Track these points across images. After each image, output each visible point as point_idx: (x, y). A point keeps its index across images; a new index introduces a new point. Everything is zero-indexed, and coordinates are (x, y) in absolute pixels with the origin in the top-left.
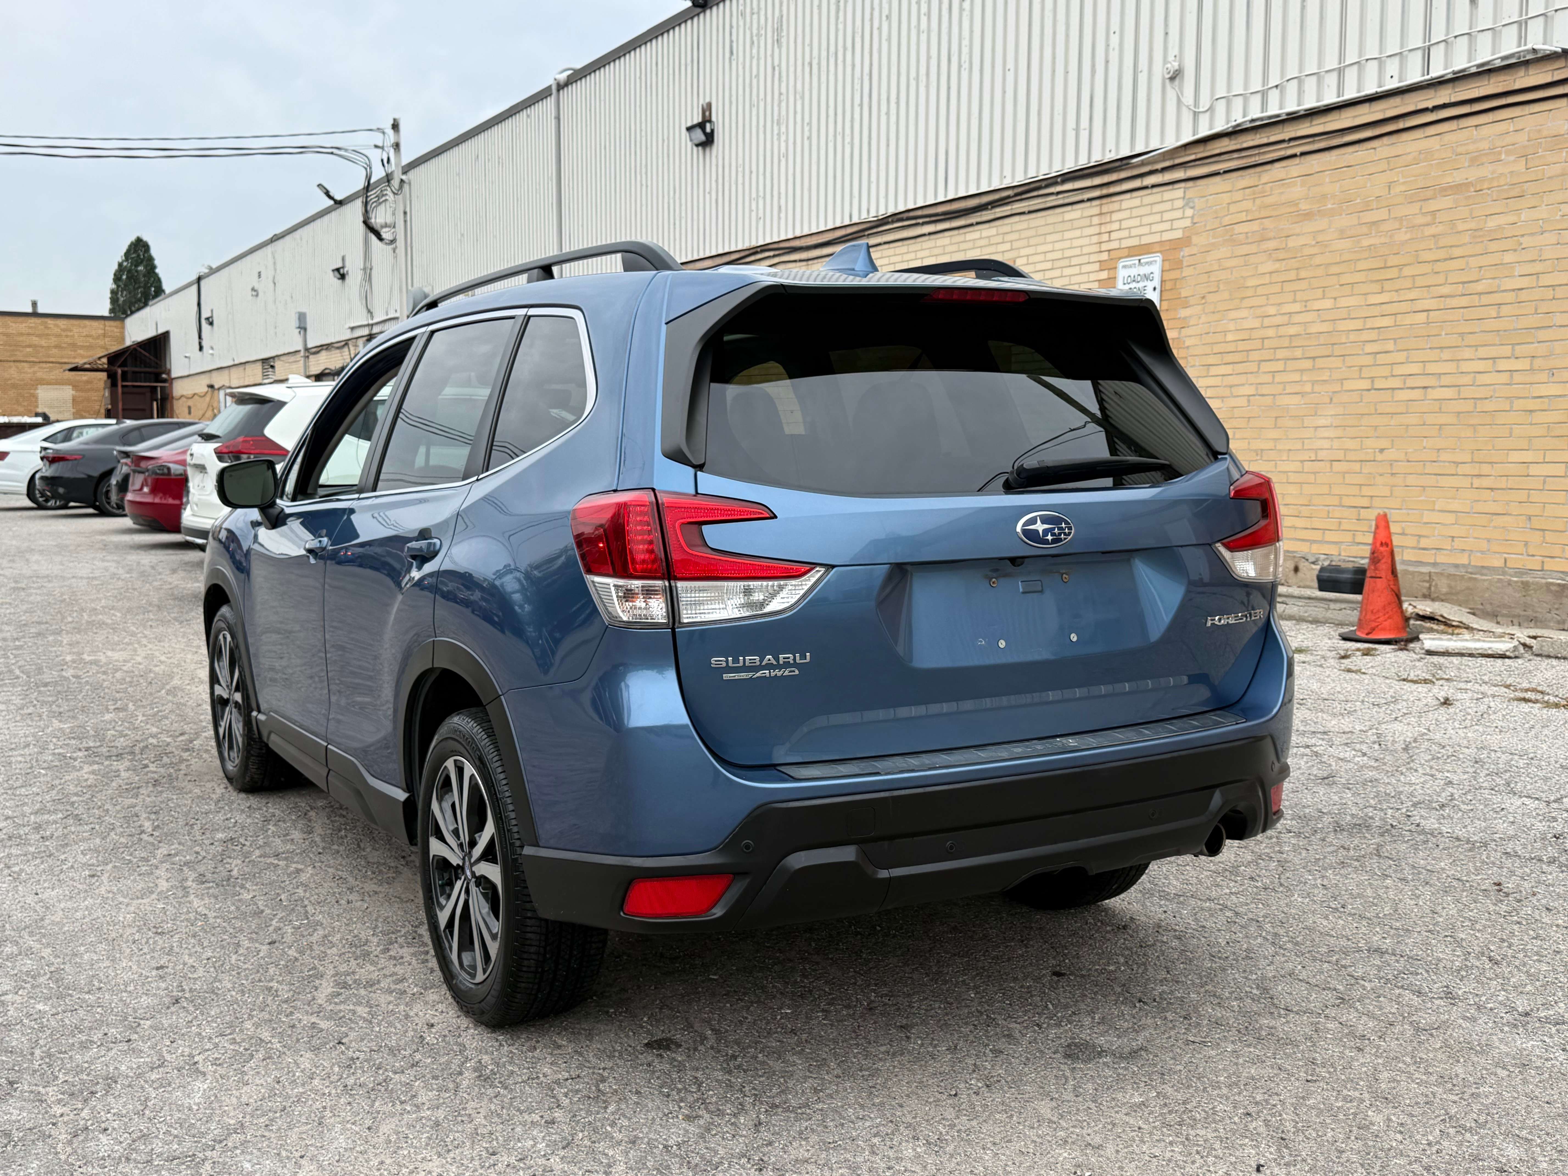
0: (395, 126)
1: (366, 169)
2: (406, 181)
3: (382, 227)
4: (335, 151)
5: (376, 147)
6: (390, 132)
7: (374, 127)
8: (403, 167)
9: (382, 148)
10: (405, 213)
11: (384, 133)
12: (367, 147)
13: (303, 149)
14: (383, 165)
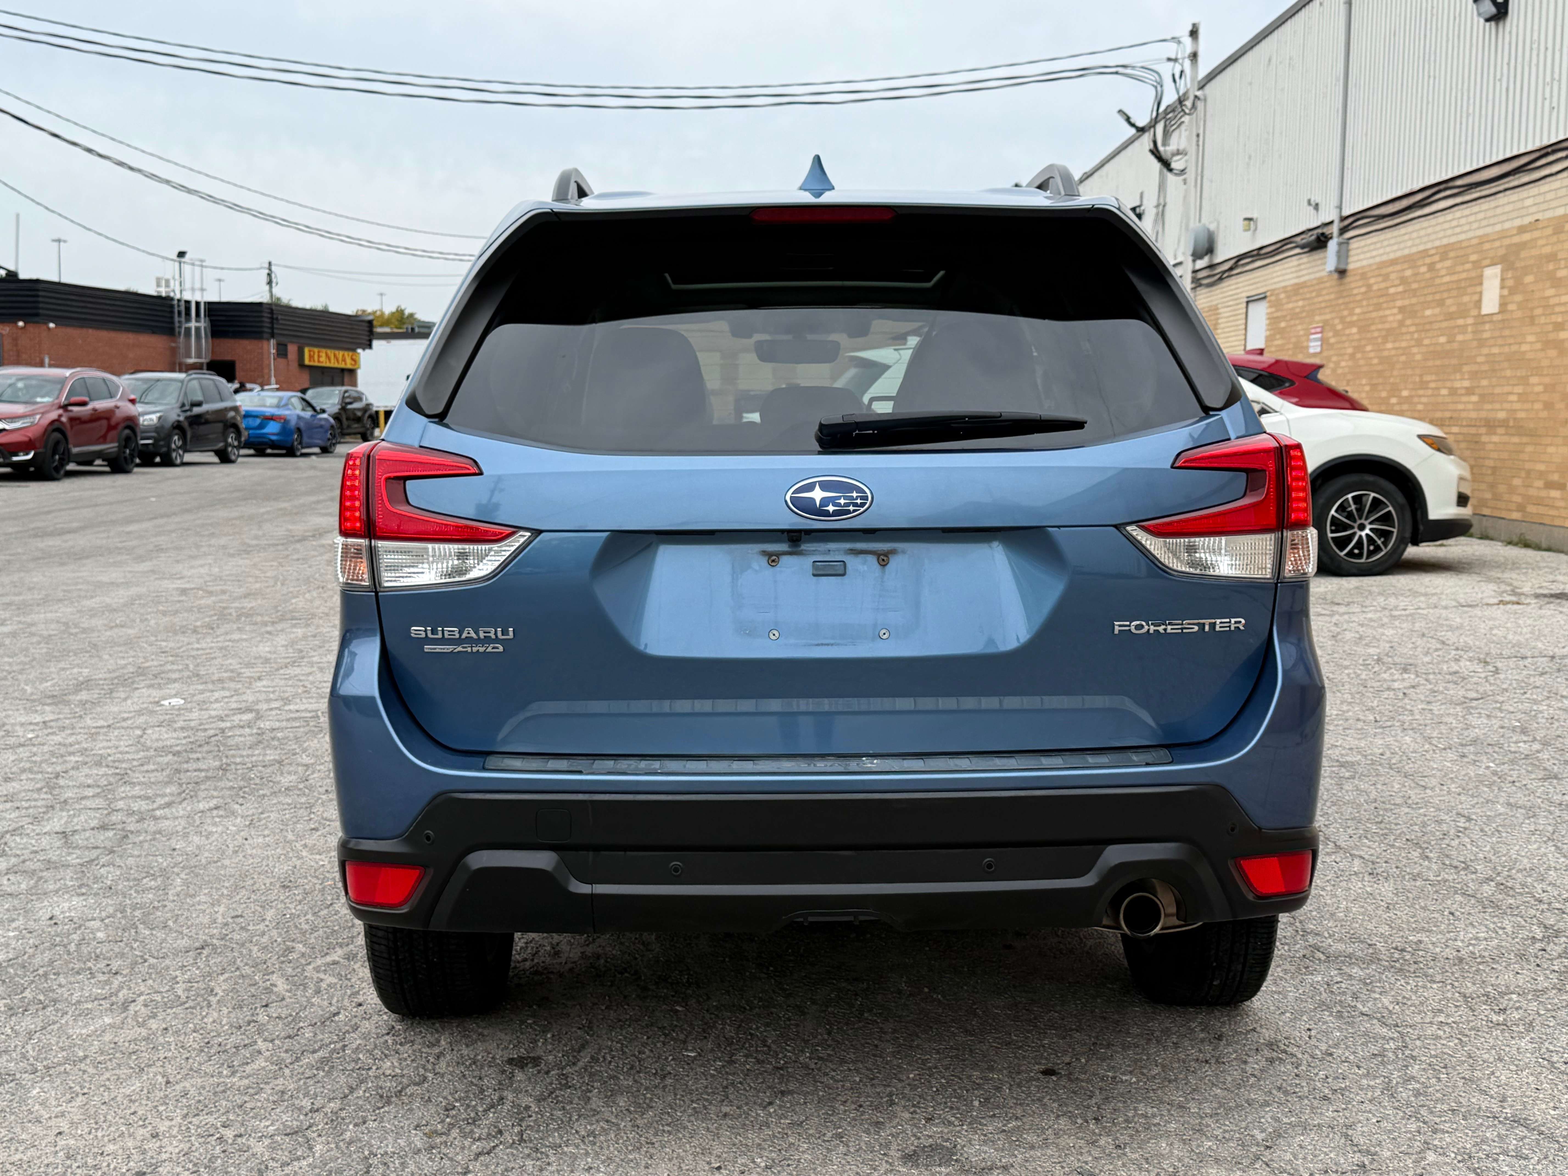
0: (1194, 33)
1: (1156, 87)
2: (1202, 97)
3: (1173, 155)
4: (1120, 70)
5: (1169, 59)
6: (1187, 41)
7: (1168, 37)
8: (1199, 82)
9: (1175, 60)
10: (1198, 135)
11: (1179, 42)
12: (1158, 61)
13: (1084, 71)
14: (1174, 81)
